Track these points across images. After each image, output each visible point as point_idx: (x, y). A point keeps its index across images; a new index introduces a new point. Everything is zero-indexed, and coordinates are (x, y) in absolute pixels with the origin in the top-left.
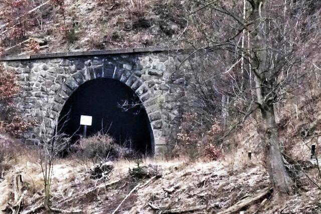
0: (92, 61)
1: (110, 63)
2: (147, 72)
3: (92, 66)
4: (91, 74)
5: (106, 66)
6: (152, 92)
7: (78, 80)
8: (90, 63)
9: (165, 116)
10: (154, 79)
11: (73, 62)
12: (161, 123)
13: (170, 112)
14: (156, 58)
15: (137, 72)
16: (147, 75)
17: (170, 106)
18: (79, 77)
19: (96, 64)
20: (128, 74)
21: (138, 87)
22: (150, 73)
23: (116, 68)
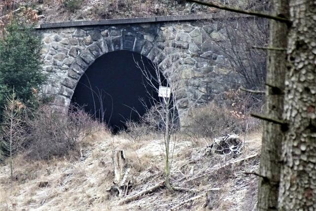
0: (110, 31)
1: (129, 33)
2: (170, 44)
3: (109, 36)
4: (109, 46)
5: (125, 36)
6: (177, 67)
7: (95, 53)
8: (107, 33)
9: (191, 95)
10: (178, 52)
11: (88, 32)
12: (187, 102)
13: (197, 89)
14: (180, 28)
15: (160, 43)
16: (171, 47)
17: (196, 82)
18: (95, 50)
19: (114, 35)
20: (150, 46)
21: (161, 61)
22: (174, 45)
23: (136, 39)
